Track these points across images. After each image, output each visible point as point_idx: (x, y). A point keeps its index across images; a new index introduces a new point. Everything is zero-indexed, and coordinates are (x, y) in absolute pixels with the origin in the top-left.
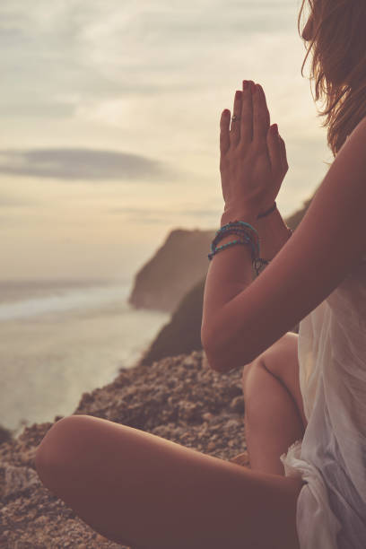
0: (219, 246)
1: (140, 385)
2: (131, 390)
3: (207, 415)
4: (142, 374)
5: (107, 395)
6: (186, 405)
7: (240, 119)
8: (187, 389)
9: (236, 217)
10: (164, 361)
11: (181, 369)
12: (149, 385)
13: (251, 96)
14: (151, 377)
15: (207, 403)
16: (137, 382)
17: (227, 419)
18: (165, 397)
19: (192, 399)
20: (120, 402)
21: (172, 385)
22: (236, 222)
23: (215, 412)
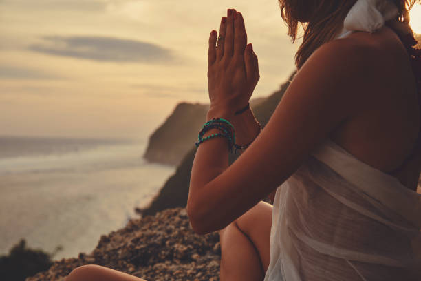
0: (205, 137)
1: (145, 230)
2: (138, 234)
3: (195, 256)
4: (147, 222)
5: (119, 237)
6: (180, 248)
7: (224, 39)
8: (181, 235)
9: (218, 115)
10: (165, 212)
11: (177, 219)
12: (152, 231)
13: (233, 21)
14: (154, 224)
15: (196, 247)
16: (144, 228)
17: (210, 260)
18: (164, 240)
19: (184, 243)
20: (129, 243)
21: (169, 232)
22: (218, 119)
23: (202, 253)
